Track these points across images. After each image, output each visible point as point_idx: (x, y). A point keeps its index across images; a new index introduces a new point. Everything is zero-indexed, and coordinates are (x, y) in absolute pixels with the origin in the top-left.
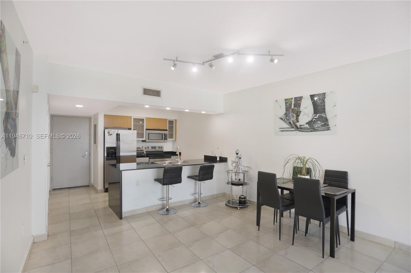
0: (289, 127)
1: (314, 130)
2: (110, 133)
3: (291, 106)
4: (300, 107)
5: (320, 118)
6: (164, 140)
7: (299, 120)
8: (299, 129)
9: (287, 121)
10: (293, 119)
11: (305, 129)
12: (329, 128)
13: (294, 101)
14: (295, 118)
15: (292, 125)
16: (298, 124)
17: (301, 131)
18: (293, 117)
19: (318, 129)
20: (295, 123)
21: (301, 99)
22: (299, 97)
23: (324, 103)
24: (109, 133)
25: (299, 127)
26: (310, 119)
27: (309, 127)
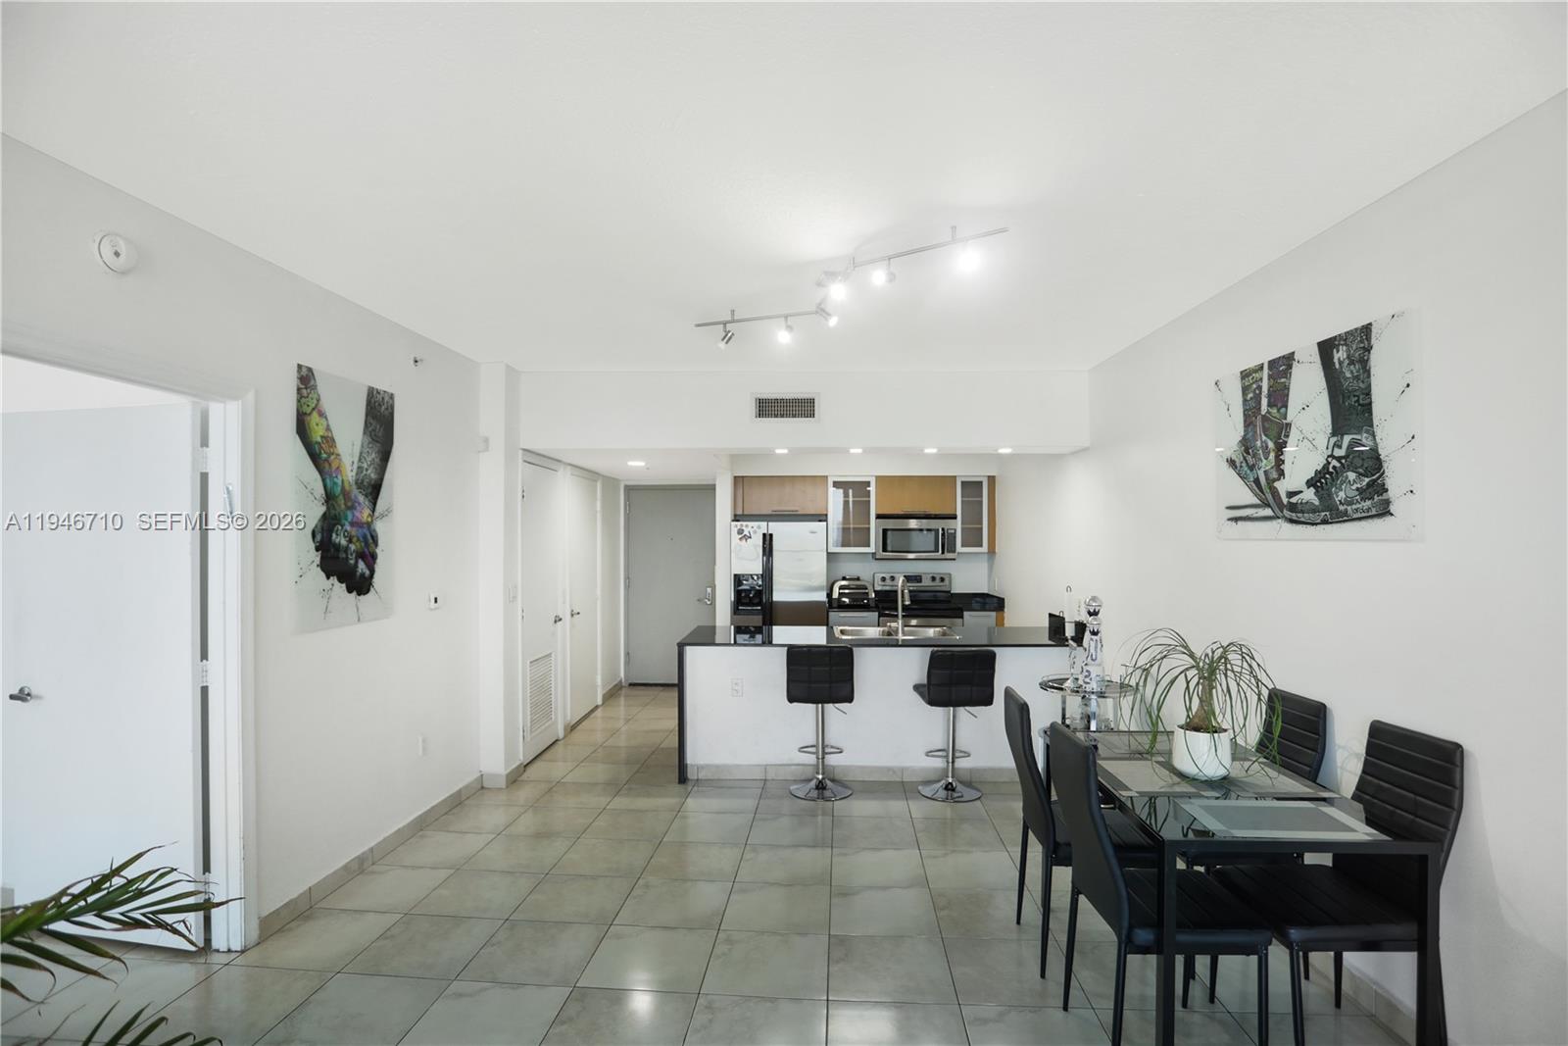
0: (1255, 501)
1: (1335, 515)
2: (746, 533)
3: (1260, 402)
5: (1354, 457)
6: (943, 553)
7: (1286, 467)
8: (1284, 511)
9: (1248, 471)
10: (1267, 464)
11: (1303, 512)
12: (1387, 502)
13: (1269, 377)
14: (1272, 456)
15: (1263, 492)
16: (1283, 487)
17: (1292, 521)
18: (1267, 453)
19: (1346, 513)
20: (1274, 480)
21: (1290, 367)
22: (1283, 357)
23: (1365, 375)
24: (740, 532)
25: (1285, 500)
26: (1319, 462)
27: (1317, 502)
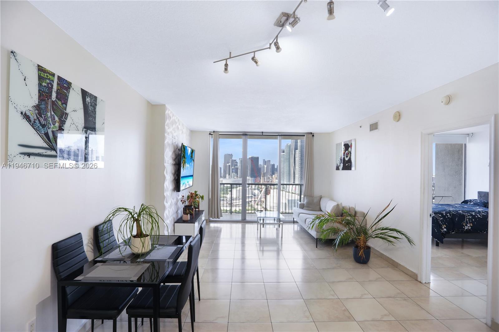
3: (51, 92)
14: (57, 125)
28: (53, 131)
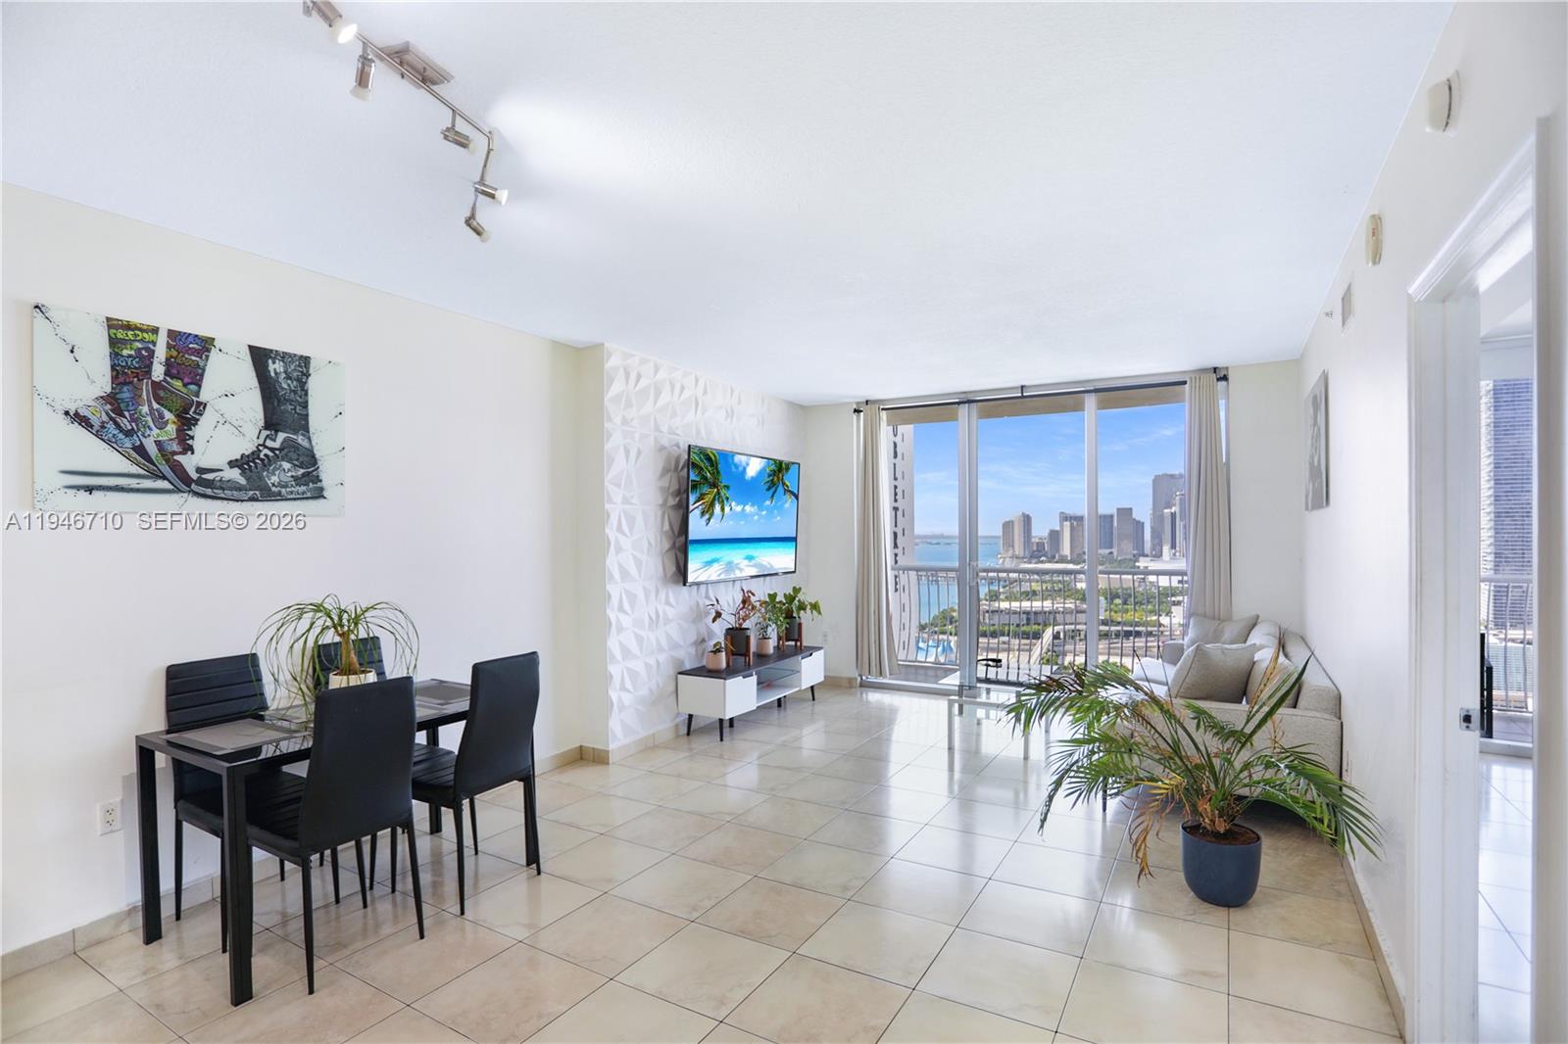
0: (136, 470)
1: (268, 495)
3: (149, 365)
4: (200, 386)
5: (290, 450)
7: (197, 444)
8: (193, 486)
9: (121, 436)
10: (160, 434)
11: (222, 489)
12: (322, 489)
13: (169, 346)
14: (171, 428)
15: (152, 463)
16: (189, 463)
17: (203, 495)
18: (161, 423)
19: (279, 493)
20: (174, 453)
21: (208, 350)
22: (196, 336)
23: (303, 393)
25: (194, 475)
26: (247, 446)
27: (243, 481)
28: (160, 441)
